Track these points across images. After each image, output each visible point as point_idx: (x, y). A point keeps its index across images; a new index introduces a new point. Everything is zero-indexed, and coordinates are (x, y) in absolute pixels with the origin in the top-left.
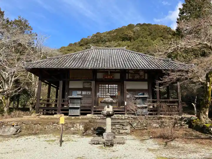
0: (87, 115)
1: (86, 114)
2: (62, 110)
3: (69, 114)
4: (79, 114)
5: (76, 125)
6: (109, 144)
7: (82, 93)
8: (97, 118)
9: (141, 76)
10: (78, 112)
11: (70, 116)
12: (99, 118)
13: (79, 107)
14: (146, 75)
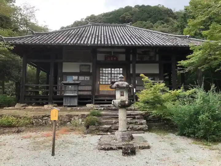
0: (87, 105)
1: (85, 104)
2: (54, 99)
3: (64, 105)
4: (76, 104)
5: (74, 119)
6: (129, 151)
7: (78, 78)
8: (100, 109)
9: (151, 57)
10: (75, 102)
11: (65, 106)
12: (102, 108)
13: (76, 95)
14: (157, 55)
